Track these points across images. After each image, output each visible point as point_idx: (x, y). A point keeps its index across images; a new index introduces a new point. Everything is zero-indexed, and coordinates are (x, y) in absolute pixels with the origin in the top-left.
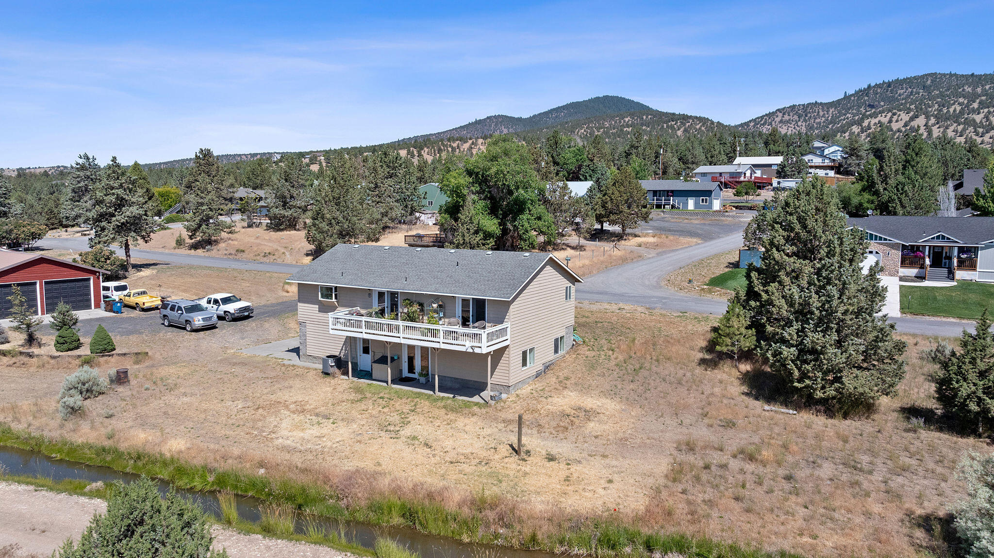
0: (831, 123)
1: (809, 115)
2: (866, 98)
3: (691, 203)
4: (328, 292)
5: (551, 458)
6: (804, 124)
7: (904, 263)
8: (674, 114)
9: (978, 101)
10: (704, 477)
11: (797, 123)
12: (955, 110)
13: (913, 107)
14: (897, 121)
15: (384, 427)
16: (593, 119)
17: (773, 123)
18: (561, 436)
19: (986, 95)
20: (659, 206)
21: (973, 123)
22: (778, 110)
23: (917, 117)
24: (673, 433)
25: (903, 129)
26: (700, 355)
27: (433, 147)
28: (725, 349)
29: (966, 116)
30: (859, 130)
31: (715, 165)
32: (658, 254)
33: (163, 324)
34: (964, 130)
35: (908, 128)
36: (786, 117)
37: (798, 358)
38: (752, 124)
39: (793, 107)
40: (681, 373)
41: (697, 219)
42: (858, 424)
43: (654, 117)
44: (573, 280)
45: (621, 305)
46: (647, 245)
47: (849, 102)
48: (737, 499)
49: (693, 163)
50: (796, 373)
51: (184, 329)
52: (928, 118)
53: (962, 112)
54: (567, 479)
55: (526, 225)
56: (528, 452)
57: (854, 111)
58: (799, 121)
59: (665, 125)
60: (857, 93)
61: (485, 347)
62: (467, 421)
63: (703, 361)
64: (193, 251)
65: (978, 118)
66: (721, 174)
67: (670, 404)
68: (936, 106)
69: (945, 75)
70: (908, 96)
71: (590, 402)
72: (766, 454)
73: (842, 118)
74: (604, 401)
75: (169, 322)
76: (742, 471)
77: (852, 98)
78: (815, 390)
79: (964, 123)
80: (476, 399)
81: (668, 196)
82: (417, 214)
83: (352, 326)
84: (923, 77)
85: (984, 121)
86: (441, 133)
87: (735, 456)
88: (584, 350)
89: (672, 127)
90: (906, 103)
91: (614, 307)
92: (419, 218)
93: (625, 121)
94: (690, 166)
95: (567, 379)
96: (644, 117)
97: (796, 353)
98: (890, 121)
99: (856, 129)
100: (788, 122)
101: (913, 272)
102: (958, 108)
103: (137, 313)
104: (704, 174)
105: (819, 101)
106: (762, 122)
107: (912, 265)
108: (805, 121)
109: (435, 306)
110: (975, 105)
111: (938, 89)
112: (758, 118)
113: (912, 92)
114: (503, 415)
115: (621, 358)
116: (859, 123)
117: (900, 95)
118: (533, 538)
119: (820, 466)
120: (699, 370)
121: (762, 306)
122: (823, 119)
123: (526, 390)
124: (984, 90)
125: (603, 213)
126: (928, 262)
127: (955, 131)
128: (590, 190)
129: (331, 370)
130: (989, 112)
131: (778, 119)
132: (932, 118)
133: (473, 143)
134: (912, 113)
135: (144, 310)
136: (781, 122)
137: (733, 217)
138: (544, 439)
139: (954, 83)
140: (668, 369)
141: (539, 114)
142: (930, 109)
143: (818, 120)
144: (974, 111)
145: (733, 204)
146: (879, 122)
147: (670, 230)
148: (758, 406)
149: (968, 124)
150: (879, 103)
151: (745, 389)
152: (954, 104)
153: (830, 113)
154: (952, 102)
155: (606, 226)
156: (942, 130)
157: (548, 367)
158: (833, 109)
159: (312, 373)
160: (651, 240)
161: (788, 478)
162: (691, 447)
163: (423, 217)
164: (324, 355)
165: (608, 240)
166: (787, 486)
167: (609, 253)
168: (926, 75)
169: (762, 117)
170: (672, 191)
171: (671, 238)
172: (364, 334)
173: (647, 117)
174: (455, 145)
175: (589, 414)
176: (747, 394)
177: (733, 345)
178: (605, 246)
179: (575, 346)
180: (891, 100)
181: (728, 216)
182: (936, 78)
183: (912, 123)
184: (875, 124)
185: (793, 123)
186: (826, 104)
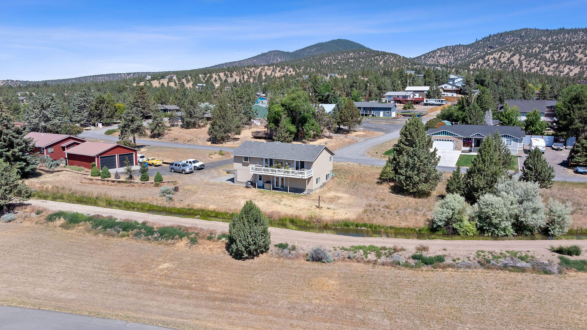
0: (468, 57)
1: (456, 52)
2: (488, 42)
3: (382, 113)
4: (246, 159)
5: (329, 209)
6: (453, 57)
7: (464, 145)
8: (378, 51)
9: (548, 46)
10: (373, 212)
11: (448, 57)
12: (536, 51)
13: (513, 49)
14: (503, 57)
15: (275, 202)
16: (331, 54)
17: (435, 57)
18: (331, 203)
19: (553, 42)
20: (366, 115)
21: (545, 59)
22: (438, 49)
23: (514, 55)
24: (365, 202)
25: (507, 62)
26: (377, 181)
27: (239, 71)
28: (384, 178)
29: (541, 55)
30: (483, 62)
31: (396, 91)
32: (365, 140)
33: (171, 171)
34: (540, 63)
35: (510, 61)
36: (443, 53)
37: (405, 180)
38: (423, 57)
39: (446, 47)
40: (369, 186)
41: (384, 122)
42: (423, 200)
43: (367, 53)
44: (332, 154)
45: (349, 163)
46: (360, 136)
47: (478, 45)
48: (382, 217)
49: (385, 90)
50: (405, 184)
51: (182, 173)
52: (520, 55)
53: (539, 52)
54: (334, 213)
55: (308, 128)
56: (321, 207)
57: (481, 50)
58: (450, 55)
59: (373, 58)
60: (483, 39)
61: (306, 177)
62: (300, 200)
63: (378, 182)
64: (152, 139)
65: (548, 56)
66: (398, 96)
67: (365, 195)
68: (526, 48)
69: (532, 29)
70: (511, 42)
71: (339, 195)
72: (392, 207)
73: (474, 54)
74: (344, 194)
75: (174, 170)
76: (384, 211)
77: (480, 42)
78: (410, 189)
79: (540, 59)
80: (302, 194)
81: (371, 110)
82: (252, 120)
83: (258, 170)
84: (520, 30)
85: (550, 58)
86: (242, 61)
87: (383, 208)
88: (336, 179)
89: (377, 60)
90: (509, 46)
91: (346, 164)
92: (253, 122)
93: (350, 55)
94: (383, 91)
95: (331, 188)
96: (361, 53)
97: (405, 178)
98: (500, 57)
99: (481, 61)
100: (444, 56)
101: (468, 149)
102: (538, 50)
103: (153, 167)
104: (390, 96)
105: (461, 44)
106: (429, 56)
107: (467, 146)
108: (453, 55)
109: (287, 163)
110: (547, 48)
111: (528, 38)
112: (427, 54)
113: (514, 39)
114: (312, 198)
115: (349, 181)
116: (483, 58)
117: (507, 41)
118: (327, 225)
119: (407, 210)
120: (376, 185)
121: (397, 163)
122: (464, 54)
123: (318, 191)
124: (552, 40)
125: (340, 121)
126: (473, 145)
127: (535, 63)
128: (334, 110)
129: (249, 186)
130: (554, 53)
131: (438, 55)
132: (523, 56)
133: (262, 69)
134: (512, 53)
135: (156, 166)
136: (440, 56)
137: (401, 121)
138: (326, 204)
139: (537, 35)
140: (365, 185)
141: (300, 50)
142: (522, 50)
143: (461, 55)
144: (546, 52)
145: (402, 114)
146: (494, 57)
147: (371, 128)
148: (394, 196)
149: (542, 59)
150: (495, 45)
151: (390, 191)
152: (535, 47)
153: (468, 51)
154: (535, 46)
155: (341, 127)
156: (528, 63)
157: (324, 184)
158: (469, 49)
159: (241, 187)
160: (362, 133)
161: (397, 212)
162: (370, 206)
163: (255, 122)
164: (245, 181)
165: (342, 133)
166: (396, 214)
167: (343, 140)
168: (522, 29)
169: (429, 53)
170: (373, 108)
171: (371, 132)
172: (262, 173)
173: (363, 53)
174: (252, 70)
175: (339, 198)
176: (390, 192)
177: (387, 176)
178: (341, 136)
179: (333, 177)
180: (501, 44)
181: (398, 121)
182: (527, 31)
183: (512, 59)
184: (492, 59)
185: (447, 57)
186: (465, 46)
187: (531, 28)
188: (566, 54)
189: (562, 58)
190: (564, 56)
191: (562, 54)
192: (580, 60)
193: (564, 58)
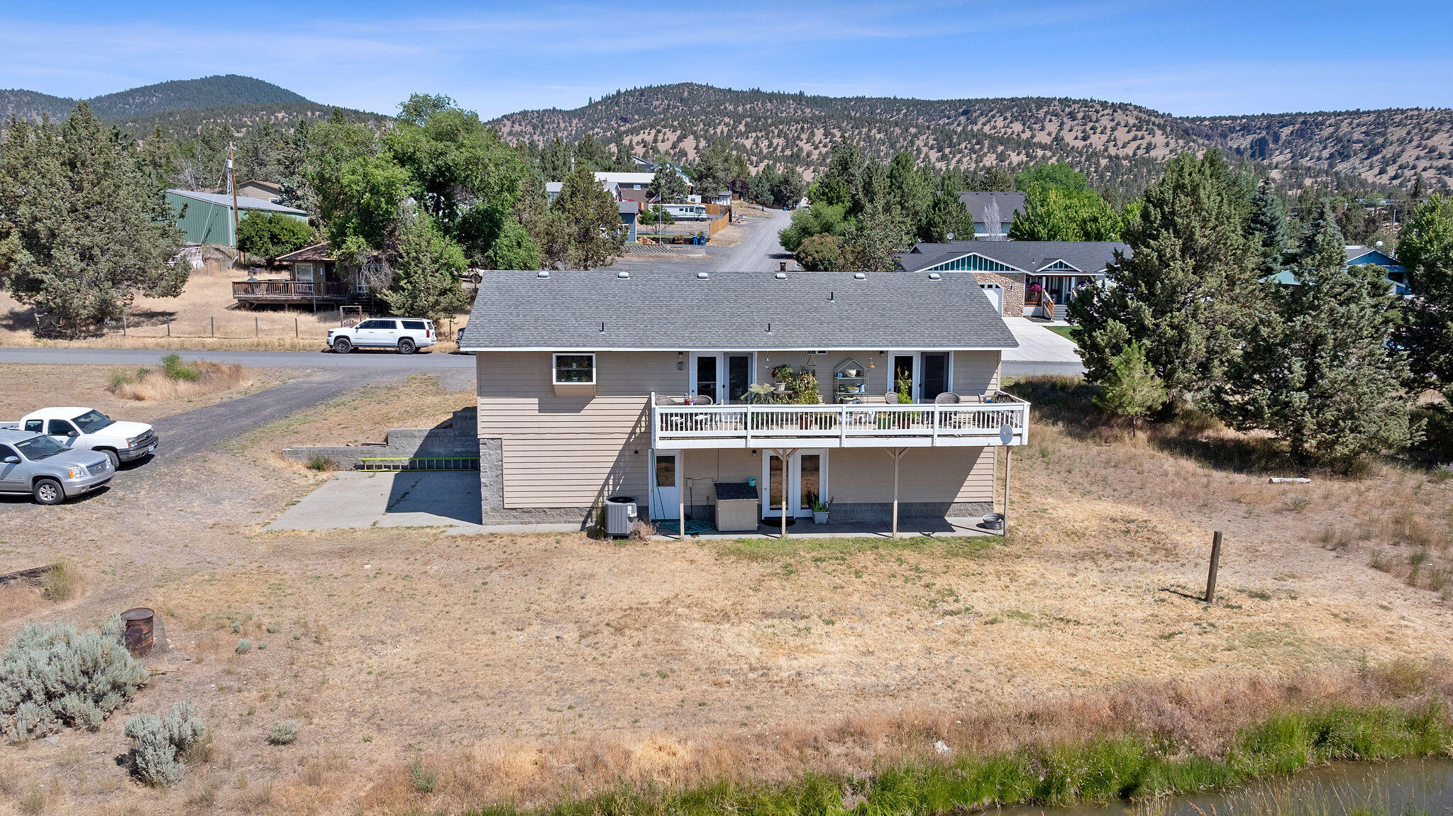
1: (547, 127)
2: (616, 108)
4: (576, 366)
6: (541, 139)
9: (744, 122)
12: (722, 132)
13: (676, 123)
14: (663, 141)
19: (749, 116)
22: (505, 116)
23: (685, 137)
25: (672, 152)
36: (517, 128)
39: (524, 114)
47: (596, 112)
52: (697, 138)
53: (729, 136)
60: (604, 100)
65: (748, 143)
68: (702, 125)
69: (701, 87)
70: (667, 110)
77: (599, 107)
84: (679, 86)
90: (667, 118)
93: (277, 118)
96: (309, 114)
98: (655, 141)
102: (725, 130)
105: (557, 108)
108: (542, 134)
110: (742, 128)
111: (699, 104)
117: (657, 108)
122: (565, 133)
124: (746, 111)
130: (757, 137)
131: (506, 130)
134: (679, 131)
136: (510, 133)
139: (713, 98)
142: (696, 128)
144: (741, 135)
146: (643, 140)
152: (719, 124)
153: (574, 125)
154: (717, 121)
158: (577, 120)
168: (682, 85)
180: (646, 113)
182: (693, 89)
183: (681, 145)
184: (638, 143)
185: (528, 136)
186: (567, 112)
187: (699, 83)
188: (781, 141)
189: (775, 149)
190: (778, 145)
191: (775, 141)
192: (808, 156)
193: (780, 149)
